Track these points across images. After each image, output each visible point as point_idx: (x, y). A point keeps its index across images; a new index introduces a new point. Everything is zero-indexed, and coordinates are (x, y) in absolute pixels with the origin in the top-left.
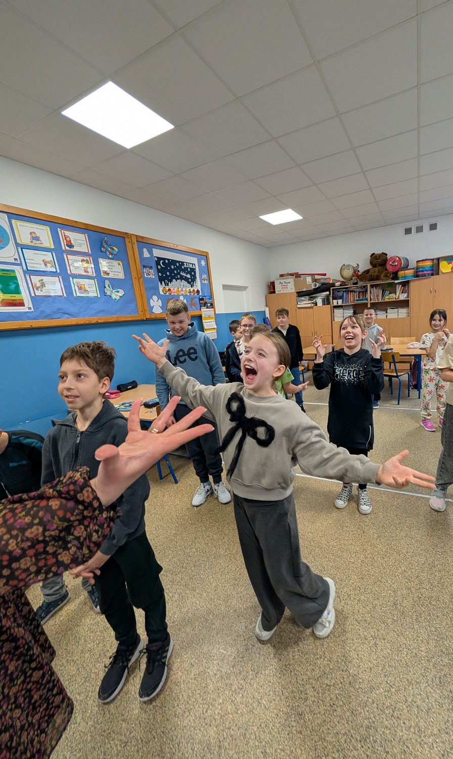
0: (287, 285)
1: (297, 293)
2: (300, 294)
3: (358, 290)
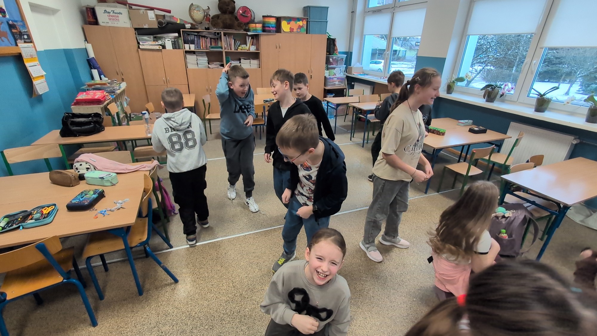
0: (118, 17)
1: (136, 29)
2: (141, 31)
3: (210, 36)
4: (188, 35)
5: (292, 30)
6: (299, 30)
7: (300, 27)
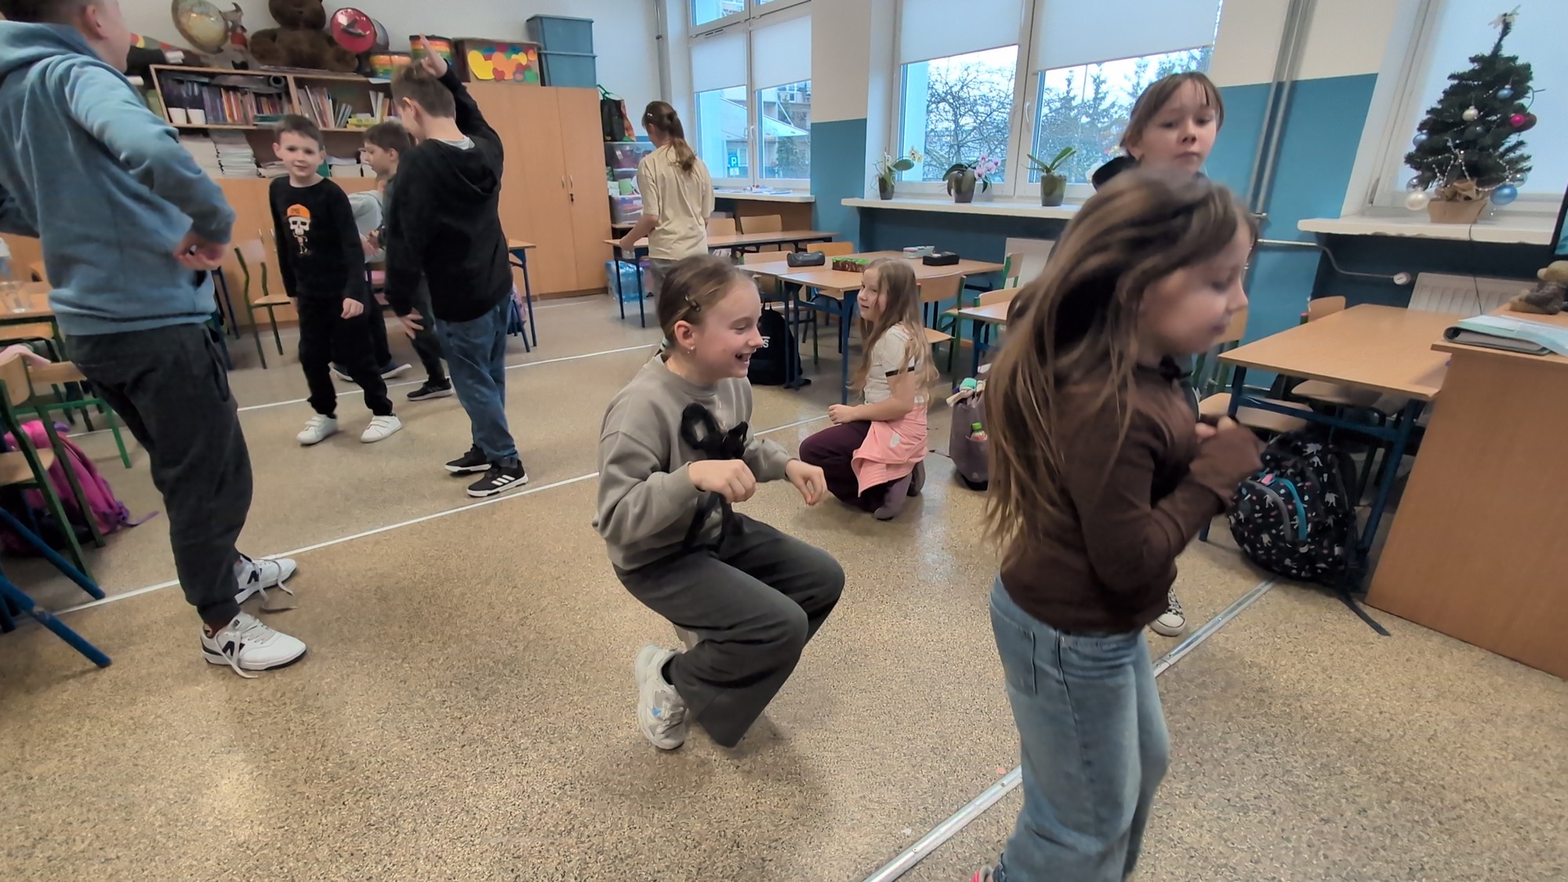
3: (254, 87)
4: (181, 82)
5: (499, 76)
6: (519, 77)
7: (521, 69)
